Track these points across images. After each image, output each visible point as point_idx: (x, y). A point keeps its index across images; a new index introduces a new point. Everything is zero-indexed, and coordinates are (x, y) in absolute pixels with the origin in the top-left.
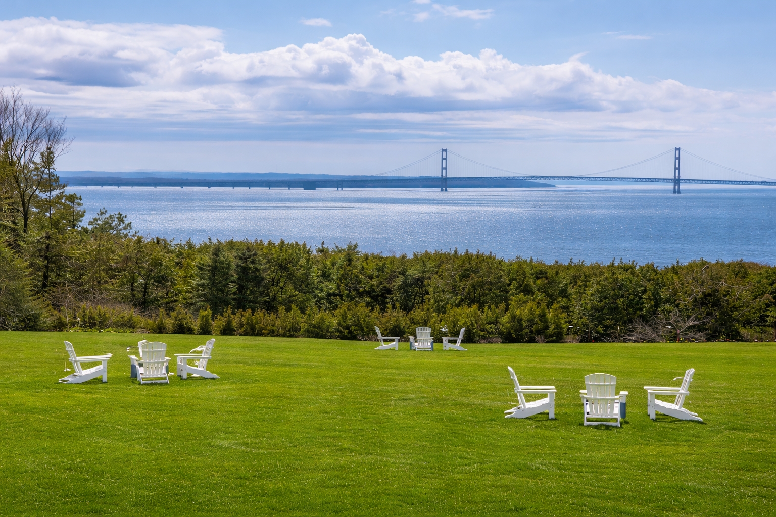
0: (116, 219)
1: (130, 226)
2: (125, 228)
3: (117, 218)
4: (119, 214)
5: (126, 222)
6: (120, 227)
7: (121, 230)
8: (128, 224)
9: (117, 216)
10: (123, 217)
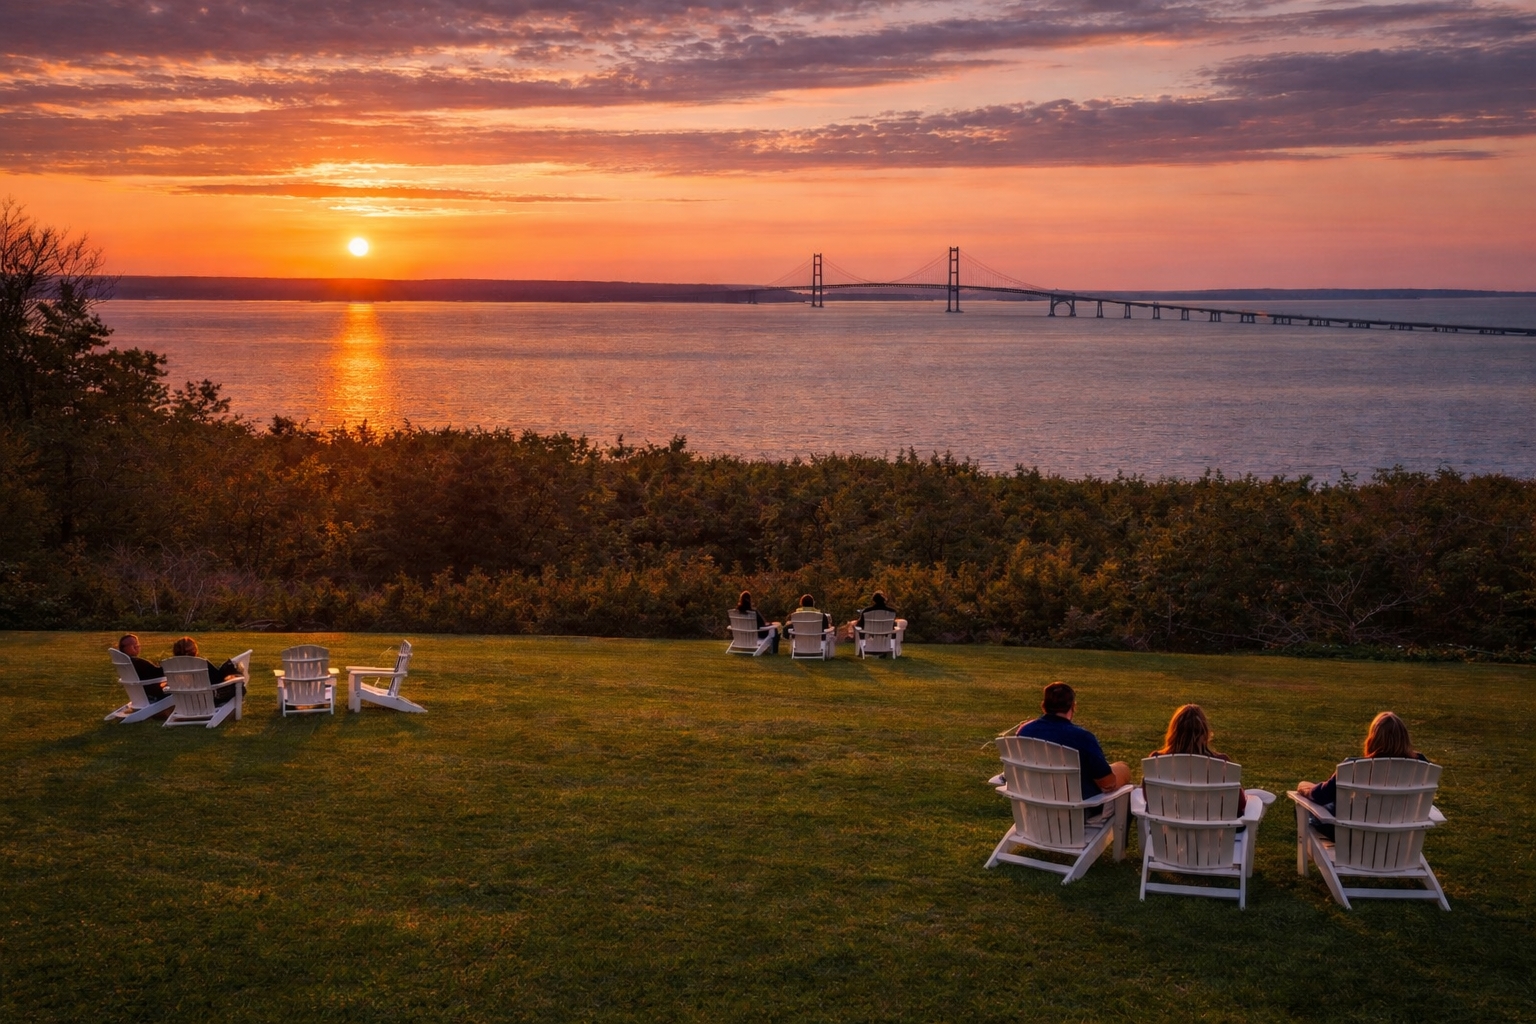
0: (199, 393)
1: (227, 407)
2: (216, 410)
3: (200, 389)
4: (206, 382)
5: (220, 398)
6: (206, 408)
7: (207, 412)
8: (223, 402)
9: (201, 385)
10: (214, 388)
